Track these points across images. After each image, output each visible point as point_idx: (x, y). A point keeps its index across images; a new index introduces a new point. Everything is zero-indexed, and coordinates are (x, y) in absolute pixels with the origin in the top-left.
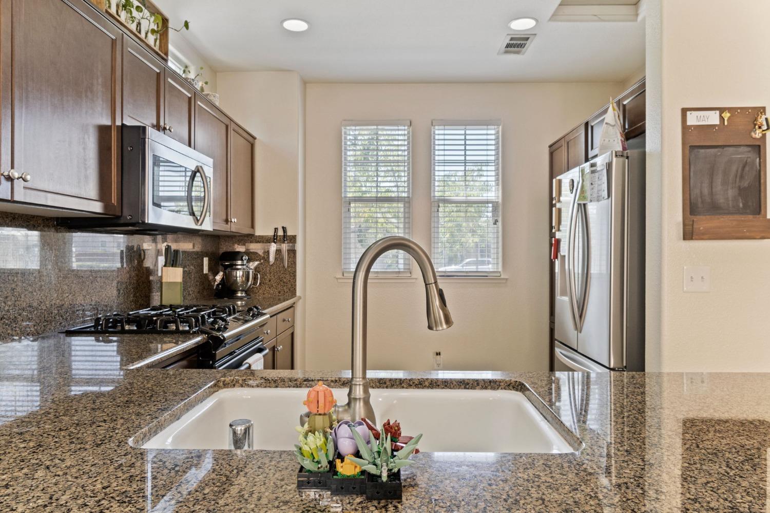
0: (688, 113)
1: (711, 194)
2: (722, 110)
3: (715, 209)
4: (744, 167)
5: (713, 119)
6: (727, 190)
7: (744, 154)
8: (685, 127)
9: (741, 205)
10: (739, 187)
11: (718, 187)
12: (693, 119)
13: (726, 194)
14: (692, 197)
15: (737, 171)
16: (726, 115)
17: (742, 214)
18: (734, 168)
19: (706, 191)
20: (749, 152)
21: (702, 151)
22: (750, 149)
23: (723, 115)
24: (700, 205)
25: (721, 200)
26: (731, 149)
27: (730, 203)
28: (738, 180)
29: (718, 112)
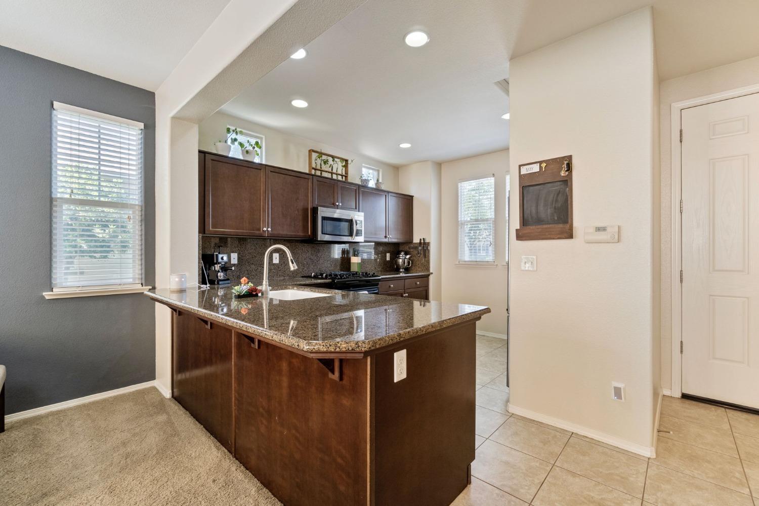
0: (521, 167)
1: (537, 212)
2: (541, 162)
3: (539, 221)
4: (558, 195)
5: (536, 168)
6: (547, 210)
7: (558, 187)
8: (521, 176)
9: (556, 218)
10: (555, 207)
11: (541, 208)
12: (524, 171)
13: (546, 212)
14: (525, 216)
15: (554, 198)
16: (544, 165)
17: (556, 223)
18: (551, 196)
19: (534, 211)
20: (560, 185)
21: (531, 188)
22: (561, 183)
23: (542, 165)
24: (530, 220)
25: (543, 215)
26: (549, 185)
27: (549, 217)
28: (554, 203)
29: (538, 164)
